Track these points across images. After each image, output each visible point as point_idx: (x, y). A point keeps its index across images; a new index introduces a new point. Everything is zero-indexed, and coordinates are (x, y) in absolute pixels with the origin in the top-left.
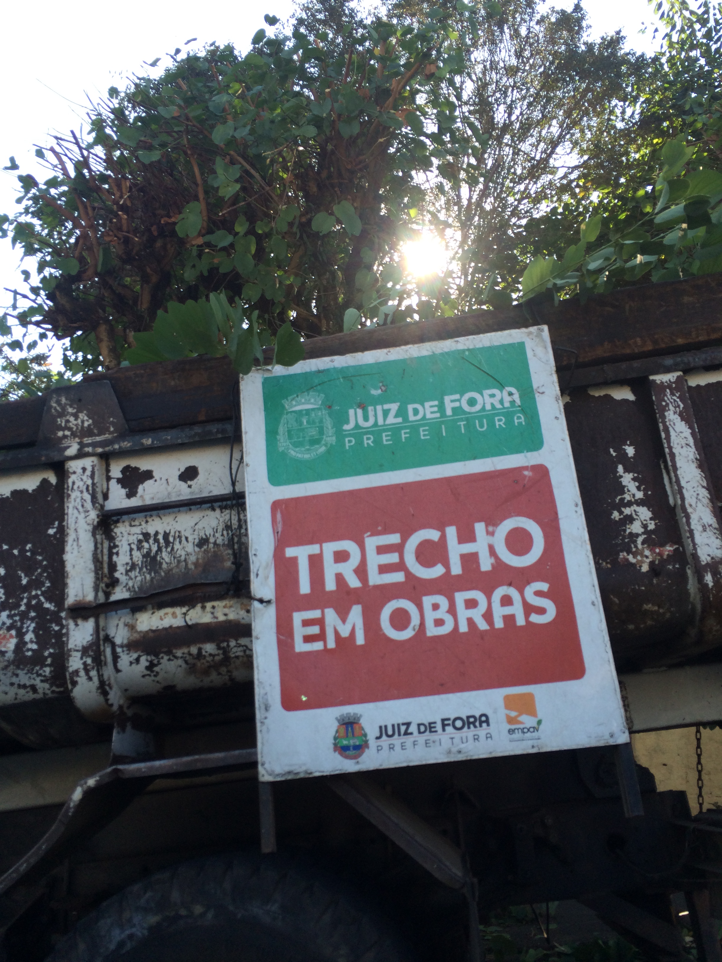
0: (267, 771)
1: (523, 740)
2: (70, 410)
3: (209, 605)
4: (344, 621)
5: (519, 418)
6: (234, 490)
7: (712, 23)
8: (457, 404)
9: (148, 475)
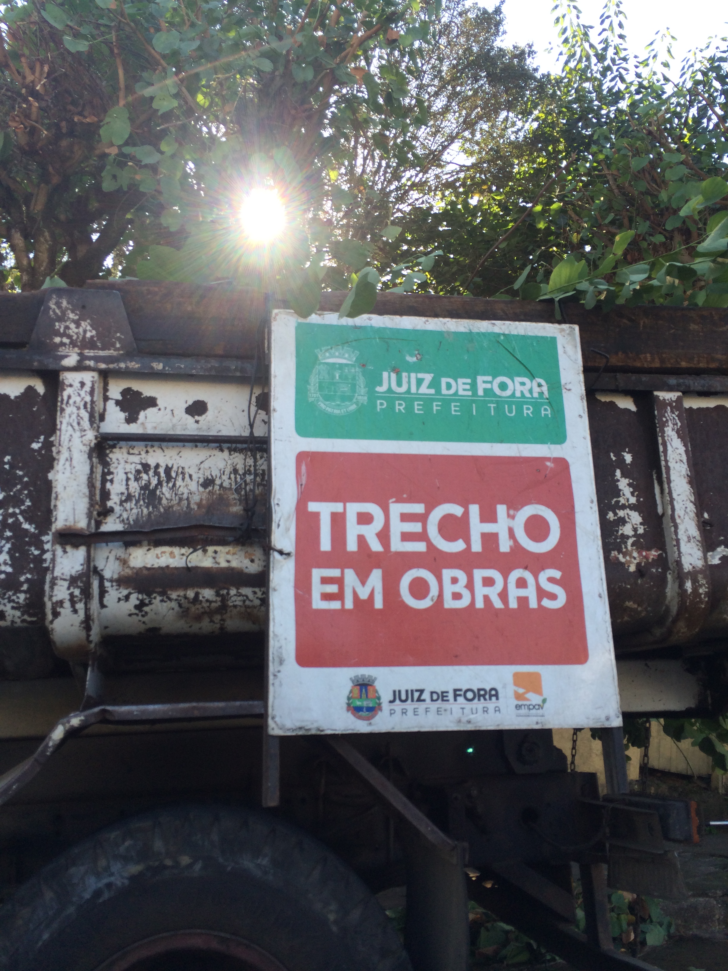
0: (277, 725)
1: (528, 716)
2: (71, 316)
3: (211, 549)
4: (363, 583)
5: (546, 410)
6: (252, 433)
7: (608, 62)
8: (488, 386)
9: (152, 402)
